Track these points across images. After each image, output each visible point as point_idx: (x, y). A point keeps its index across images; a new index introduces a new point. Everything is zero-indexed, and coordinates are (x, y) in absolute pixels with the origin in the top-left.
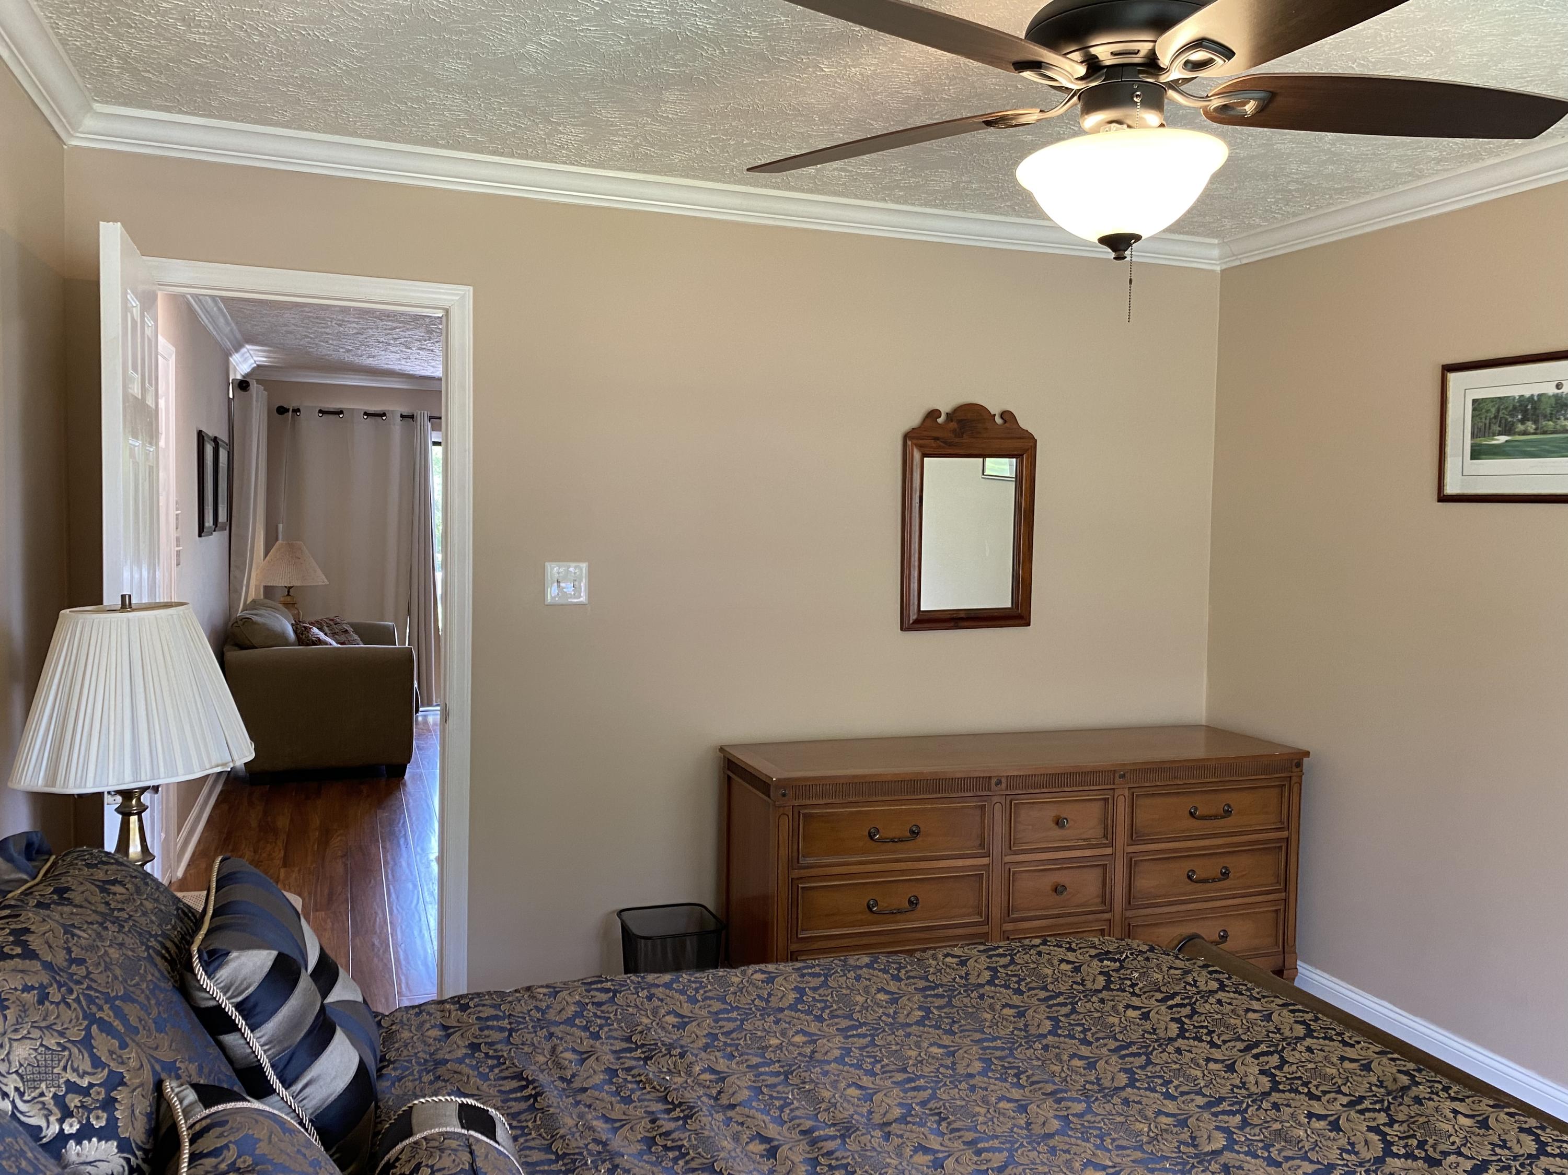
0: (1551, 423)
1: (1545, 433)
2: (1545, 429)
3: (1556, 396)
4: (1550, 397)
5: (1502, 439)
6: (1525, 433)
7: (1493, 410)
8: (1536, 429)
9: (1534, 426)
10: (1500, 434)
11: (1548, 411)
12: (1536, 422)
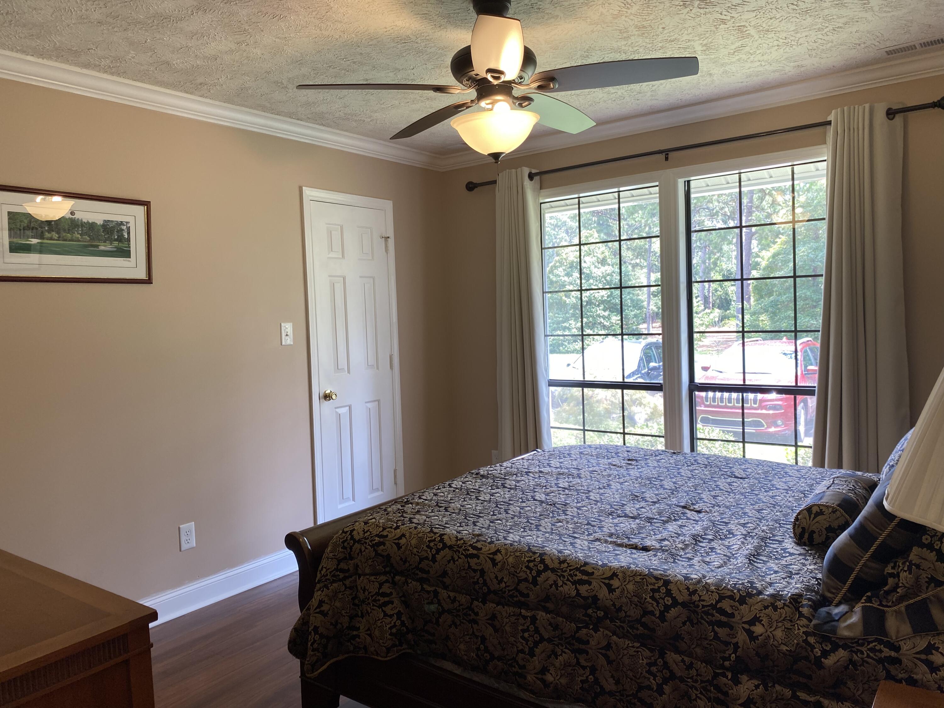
0: (69, 235)
1: (66, 240)
2: (65, 238)
3: (71, 219)
4: (67, 219)
5: (34, 241)
6: (51, 239)
7: (26, 221)
8: (58, 237)
9: (57, 236)
10: (33, 237)
11: (67, 227)
12: (58, 233)
